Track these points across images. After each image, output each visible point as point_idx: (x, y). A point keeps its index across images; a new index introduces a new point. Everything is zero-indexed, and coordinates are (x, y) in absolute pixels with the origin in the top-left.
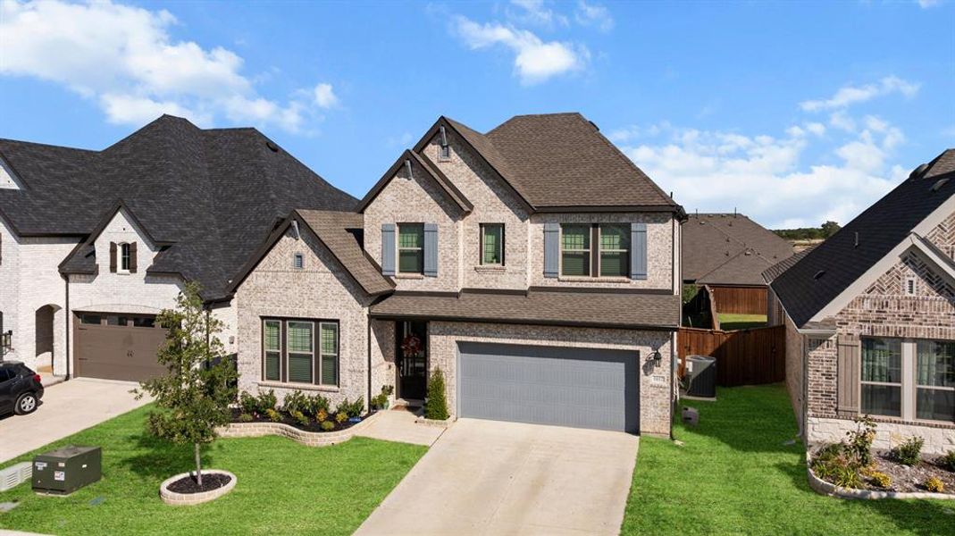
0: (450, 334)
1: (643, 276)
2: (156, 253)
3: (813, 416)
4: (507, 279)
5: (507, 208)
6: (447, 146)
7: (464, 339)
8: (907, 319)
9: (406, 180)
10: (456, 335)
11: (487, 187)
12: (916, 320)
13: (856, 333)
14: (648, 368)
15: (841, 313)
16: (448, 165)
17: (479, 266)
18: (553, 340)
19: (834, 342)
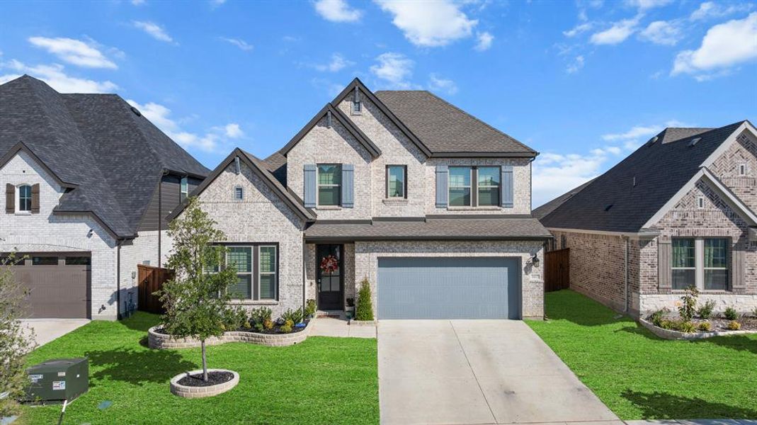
0: (373, 252)
1: (510, 205)
2: (62, 194)
3: (643, 294)
4: (410, 209)
5: (409, 153)
6: (359, 103)
7: (384, 255)
8: (699, 224)
9: (325, 128)
10: (378, 252)
11: (393, 136)
12: (705, 224)
13: (669, 236)
14: (528, 269)
15: (660, 222)
16: (360, 118)
17: (385, 199)
18: (457, 252)
19: (656, 242)
